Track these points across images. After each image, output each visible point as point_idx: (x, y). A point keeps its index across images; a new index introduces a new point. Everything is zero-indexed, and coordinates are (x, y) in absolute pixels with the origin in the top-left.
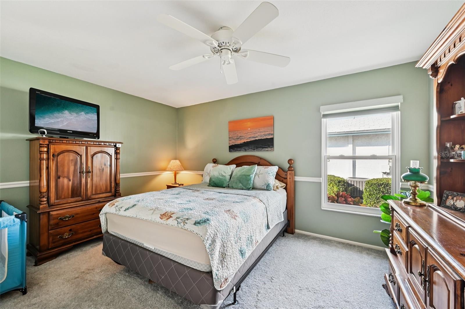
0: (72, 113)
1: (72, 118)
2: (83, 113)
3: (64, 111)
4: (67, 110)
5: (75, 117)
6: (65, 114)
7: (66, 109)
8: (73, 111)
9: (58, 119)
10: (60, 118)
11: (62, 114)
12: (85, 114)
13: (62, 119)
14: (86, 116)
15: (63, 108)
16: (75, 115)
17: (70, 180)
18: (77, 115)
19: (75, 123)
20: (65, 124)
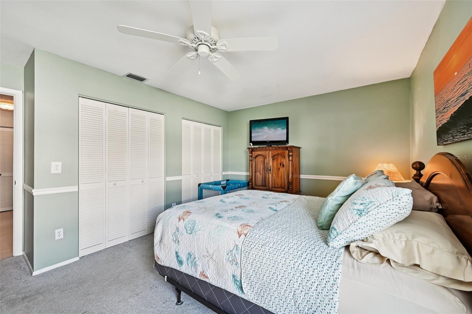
0: (271, 129)
1: (270, 132)
2: (280, 129)
3: (263, 127)
4: (267, 126)
5: (273, 132)
6: (265, 129)
7: (265, 126)
8: (271, 128)
9: (259, 133)
10: (260, 132)
11: (262, 129)
12: (282, 129)
13: (262, 133)
14: (282, 131)
15: (263, 125)
16: (273, 130)
17: (261, 174)
18: (275, 130)
19: (273, 136)
20: (265, 137)
